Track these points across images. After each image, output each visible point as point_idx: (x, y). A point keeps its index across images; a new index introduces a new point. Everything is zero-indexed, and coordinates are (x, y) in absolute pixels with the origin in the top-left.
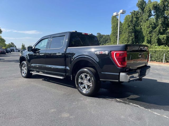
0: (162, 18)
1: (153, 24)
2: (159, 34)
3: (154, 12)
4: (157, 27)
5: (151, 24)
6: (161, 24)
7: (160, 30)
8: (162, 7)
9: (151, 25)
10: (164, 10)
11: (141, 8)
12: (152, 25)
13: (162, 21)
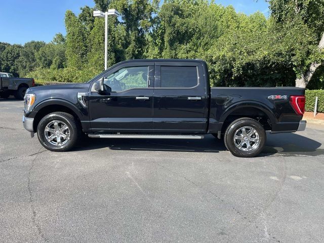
0: (135, 30)
1: (123, 38)
2: (132, 57)
3: (123, 18)
4: (130, 46)
5: (120, 39)
6: (134, 41)
7: (134, 51)
8: (136, 12)
9: (120, 41)
10: (139, 18)
11: (100, 4)
12: (122, 40)
13: (136, 36)
